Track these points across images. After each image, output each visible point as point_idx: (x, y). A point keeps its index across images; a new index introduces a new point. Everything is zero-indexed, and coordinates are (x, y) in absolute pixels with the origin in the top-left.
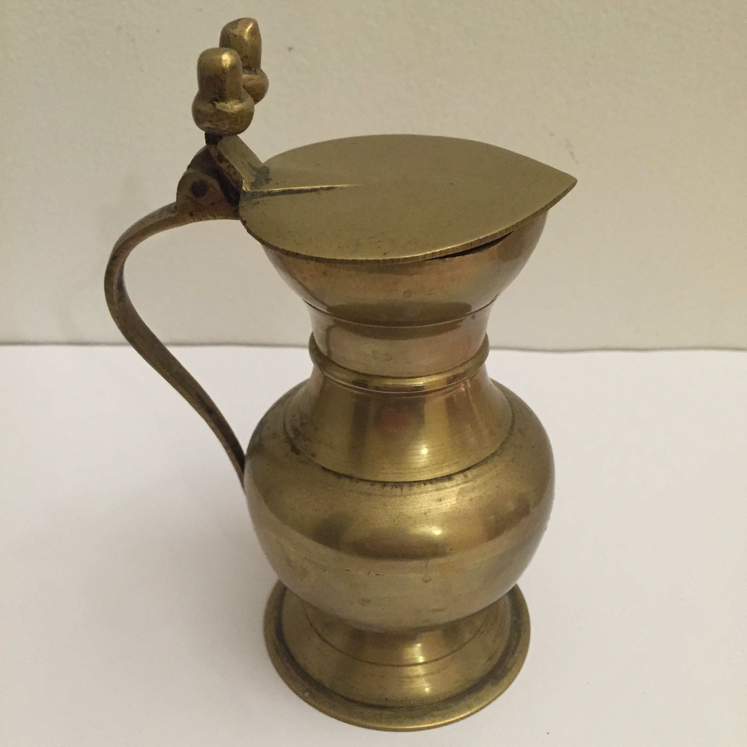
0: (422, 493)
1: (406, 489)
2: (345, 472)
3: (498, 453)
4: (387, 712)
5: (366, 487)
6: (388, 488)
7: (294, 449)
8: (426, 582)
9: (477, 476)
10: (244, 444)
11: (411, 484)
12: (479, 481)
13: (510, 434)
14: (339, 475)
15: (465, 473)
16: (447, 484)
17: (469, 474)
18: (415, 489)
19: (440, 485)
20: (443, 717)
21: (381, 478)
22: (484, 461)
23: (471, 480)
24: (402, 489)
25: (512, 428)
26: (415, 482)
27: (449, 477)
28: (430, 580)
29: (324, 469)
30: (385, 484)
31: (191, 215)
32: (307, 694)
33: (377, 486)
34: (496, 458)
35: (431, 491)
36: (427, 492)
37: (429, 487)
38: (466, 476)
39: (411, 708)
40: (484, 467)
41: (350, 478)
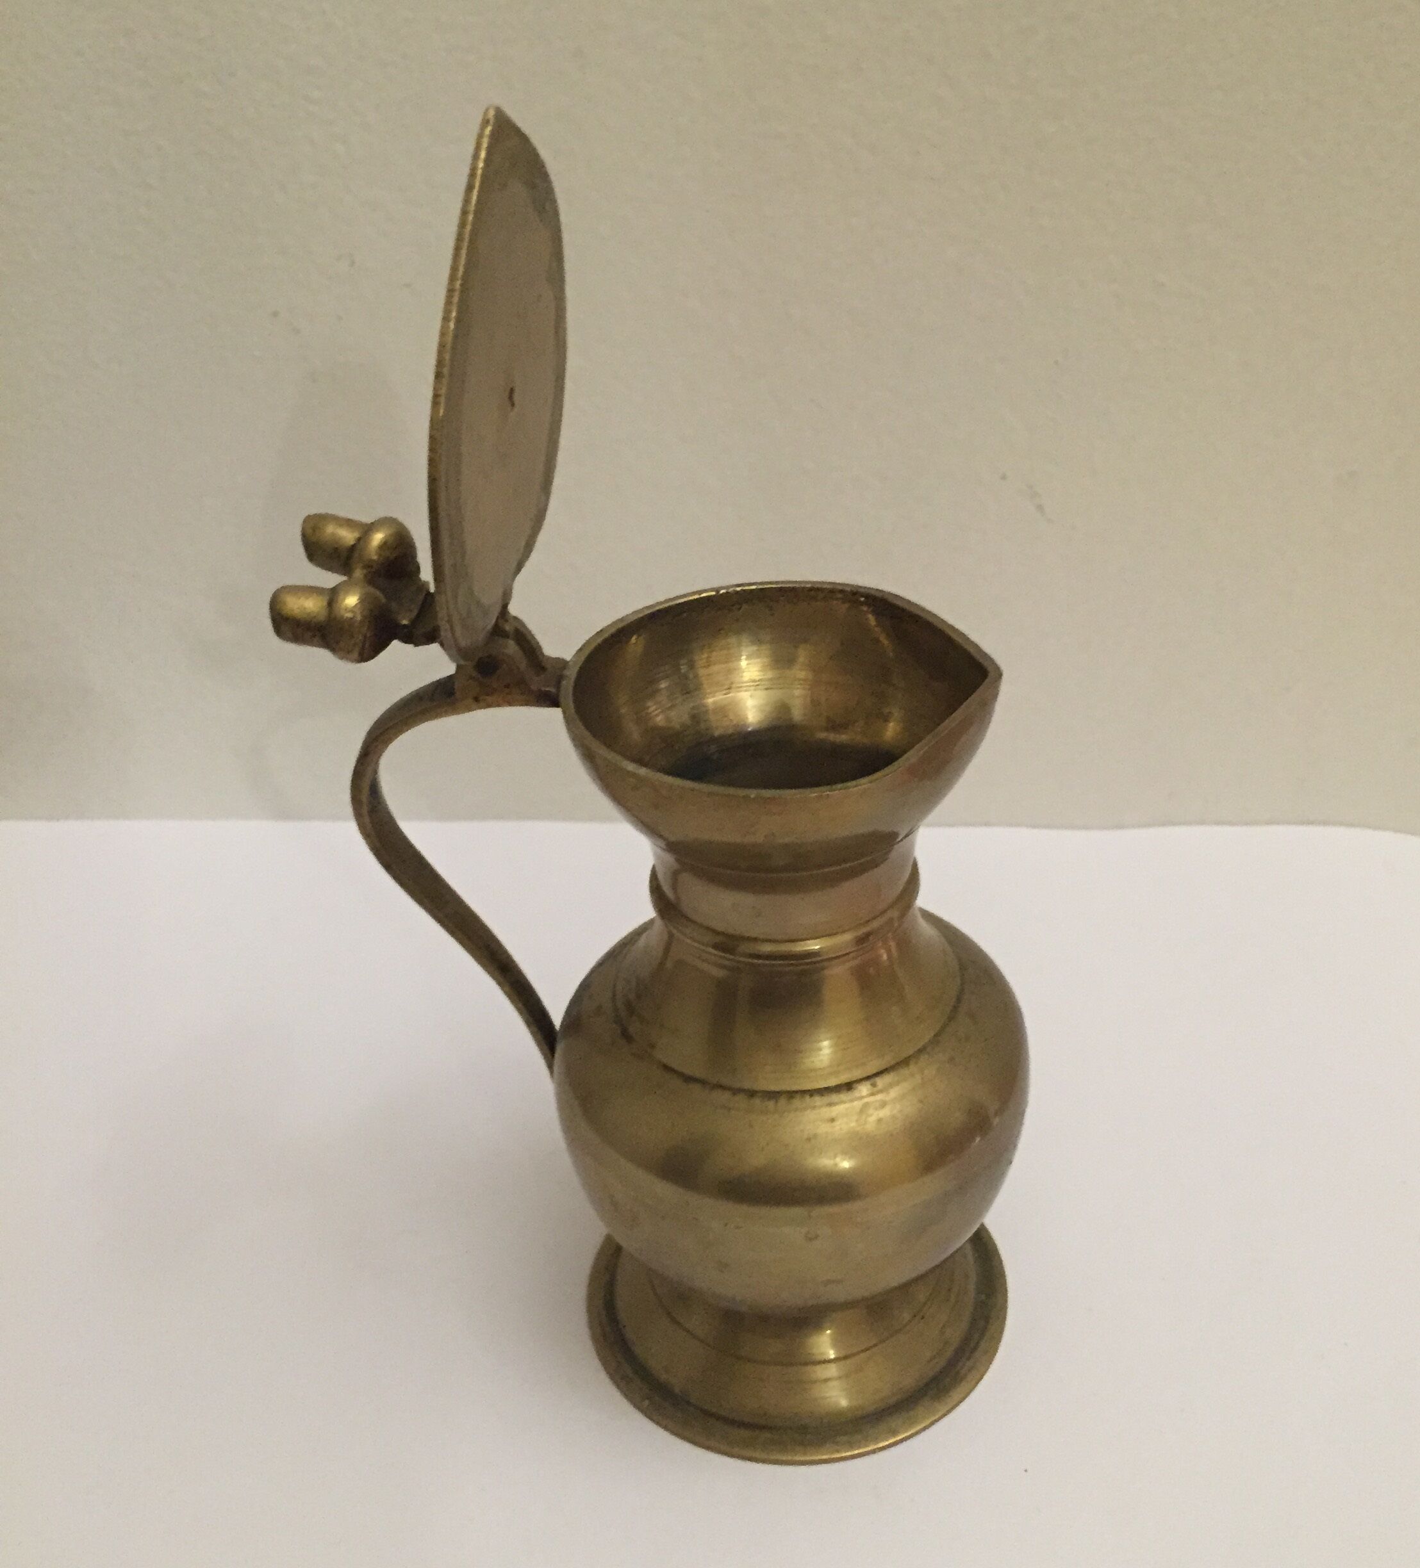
0: (805, 1109)
1: (783, 1101)
2: (698, 1074)
3: (928, 1049)
4: (767, 1435)
5: (723, 1097)
6: (757, 1101)
7: (627, 1036)
8: (811, 1239)
9: (891, 1086)
10: (557, 1017)
11: (791, 1095)
12: (894, 1093)
13: (951, 1018)
14: (689, 1079)
15: (872, 1081)
16: (843, 1096)
17: (881, 1082)
18: (797, 1102)
19: (834, 1097)
20: (851, 1446)
21: (747, 1085)
22: (904, 1062)
23: (881, 1091)
24: (777, 1102)
25: (955, 1009)
26: (796, 1092)
27: (849, 1086)
28: (817, 1237)
29: (667, 1068)
30: (752, 1094)
31: (476, 699)
32: (647, 1402)
33: (740, 1097)
34: (924, 1058)
35: (821, 1107)
36: (814, 1108)
37: (818, 1100)
38: (874, 1085)
39: (803, 1429)
40: (905, 1072)
41: (703, 1082)
